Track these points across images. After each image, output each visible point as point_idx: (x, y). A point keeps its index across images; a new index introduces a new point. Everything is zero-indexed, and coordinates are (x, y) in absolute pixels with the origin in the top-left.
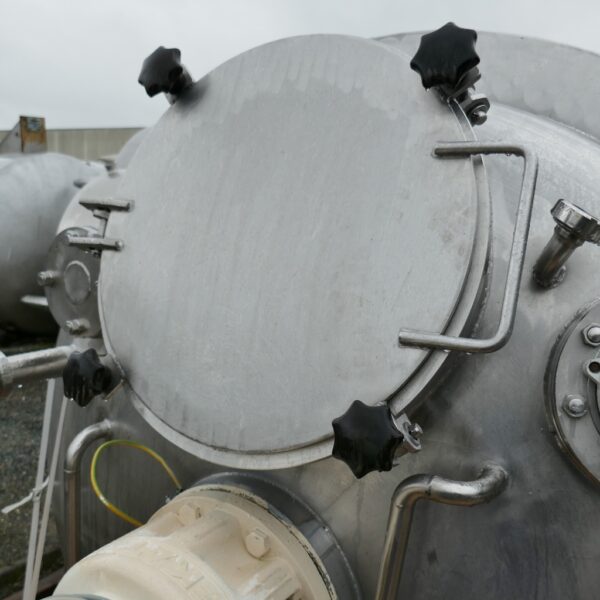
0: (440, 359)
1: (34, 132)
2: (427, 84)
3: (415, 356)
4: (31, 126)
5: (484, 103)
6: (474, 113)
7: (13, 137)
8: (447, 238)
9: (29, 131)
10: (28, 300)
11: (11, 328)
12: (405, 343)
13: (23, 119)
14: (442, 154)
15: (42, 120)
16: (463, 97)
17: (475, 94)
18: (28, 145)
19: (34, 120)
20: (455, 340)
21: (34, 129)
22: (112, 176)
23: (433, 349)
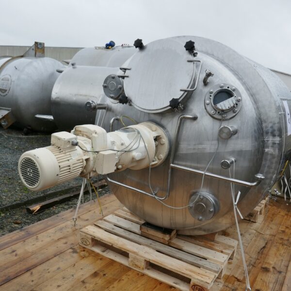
0: (186, 93)
1: (41, 49)
2: (187, 50)
3: (182, 92)
4: (39, 46)
5: (197, 53)
6: (195, 55)
7: (31, 50)
8: (188, 74)
9: (38, 48)
10: (38, 116)
11: (29, 128)
12: (181, 90)
13: (36, 43)
14: (189, 61)
15: (44, 44)
16: (193, 52)
17: (195, 52)
18: (38, 54)
19: (40, 44)
20: (189, 89)
21: (40, 48)
22: (74, 68)
23: (185, 91)
